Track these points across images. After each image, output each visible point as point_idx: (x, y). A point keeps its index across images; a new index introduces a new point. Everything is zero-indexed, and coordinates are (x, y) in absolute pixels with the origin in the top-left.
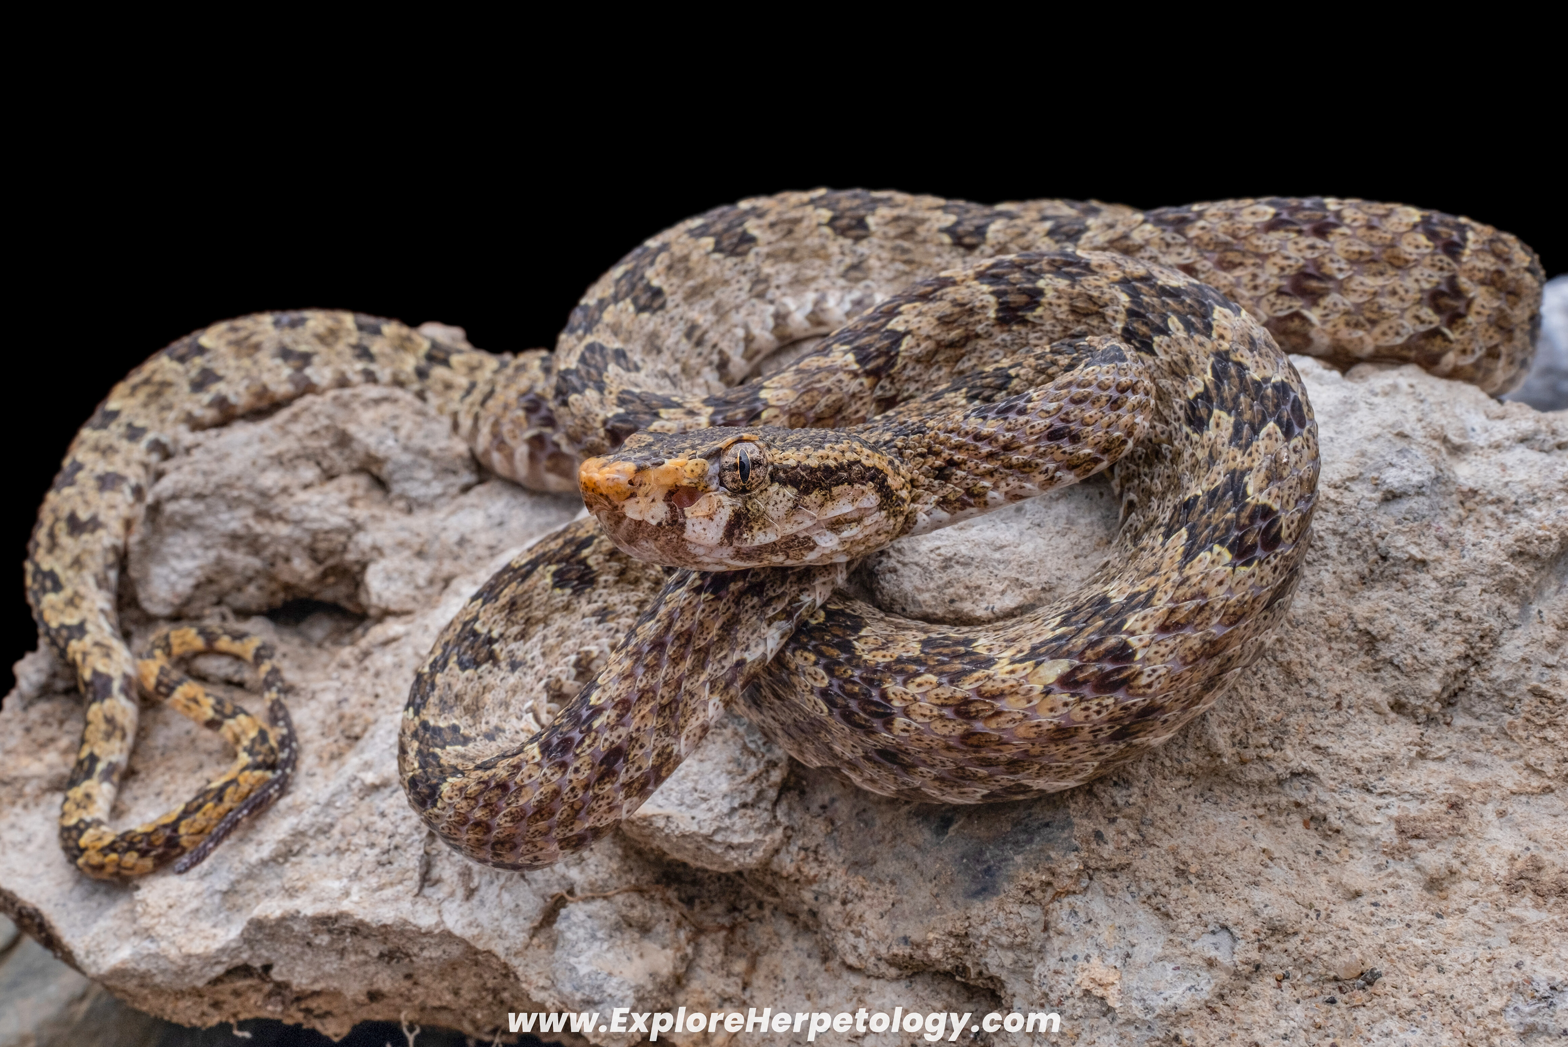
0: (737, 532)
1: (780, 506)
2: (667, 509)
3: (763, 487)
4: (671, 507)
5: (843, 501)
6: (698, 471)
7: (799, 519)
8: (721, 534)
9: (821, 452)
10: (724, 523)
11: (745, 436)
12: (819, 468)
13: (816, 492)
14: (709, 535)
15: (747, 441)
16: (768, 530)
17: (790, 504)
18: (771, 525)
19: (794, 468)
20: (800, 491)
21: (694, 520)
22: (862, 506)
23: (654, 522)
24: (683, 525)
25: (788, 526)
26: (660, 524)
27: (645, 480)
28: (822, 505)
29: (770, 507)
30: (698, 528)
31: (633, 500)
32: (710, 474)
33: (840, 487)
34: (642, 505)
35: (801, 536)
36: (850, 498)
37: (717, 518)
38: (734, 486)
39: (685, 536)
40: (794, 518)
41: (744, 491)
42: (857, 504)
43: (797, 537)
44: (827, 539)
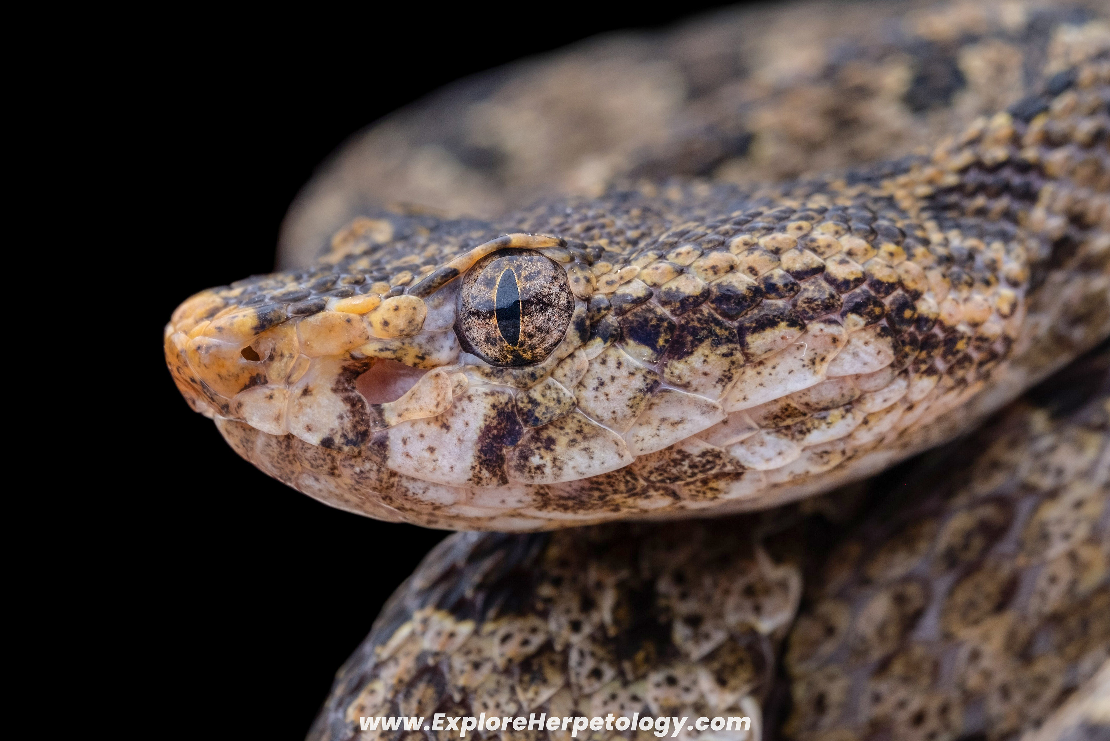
0: (510, 453)
1: (611, 389)
2: (343, 407)
3: (561, 351)
4: (353, 403)
5: (788, 362)
6: (400, 322)
7: (673, 414)
8: (470, 458)
9: (716, 257)
10: (473, 434)
11: (516, 239)
12: (706, 295)
13: (703, 349)
14: (444, 463)
15: (520, 251)
16: (595, 445)
17: (638, 382)
18: (597, 434)
19: (638, 301)
20: (659, 352)
21: (406, 430)
22: (837, 371)
23: (314, 439)
24: (382, 444)
25: (644, 432)
26: (327, 443)
27: (281, 345)
28: (726, 378)
29: (587, 394)
30: (417, 448)
31: (260, 392)
32: (430, 327)
33: (770, 335)
34: (280, 404)
35: (695, 449)
36: (805, 354)
37: (457, 424)
38: (493, 351)
39: (391, 464)
40: (656, 414)
41: (519, 362)
42: (823, 369)
43: (685, 456)
44: (768, 451)
